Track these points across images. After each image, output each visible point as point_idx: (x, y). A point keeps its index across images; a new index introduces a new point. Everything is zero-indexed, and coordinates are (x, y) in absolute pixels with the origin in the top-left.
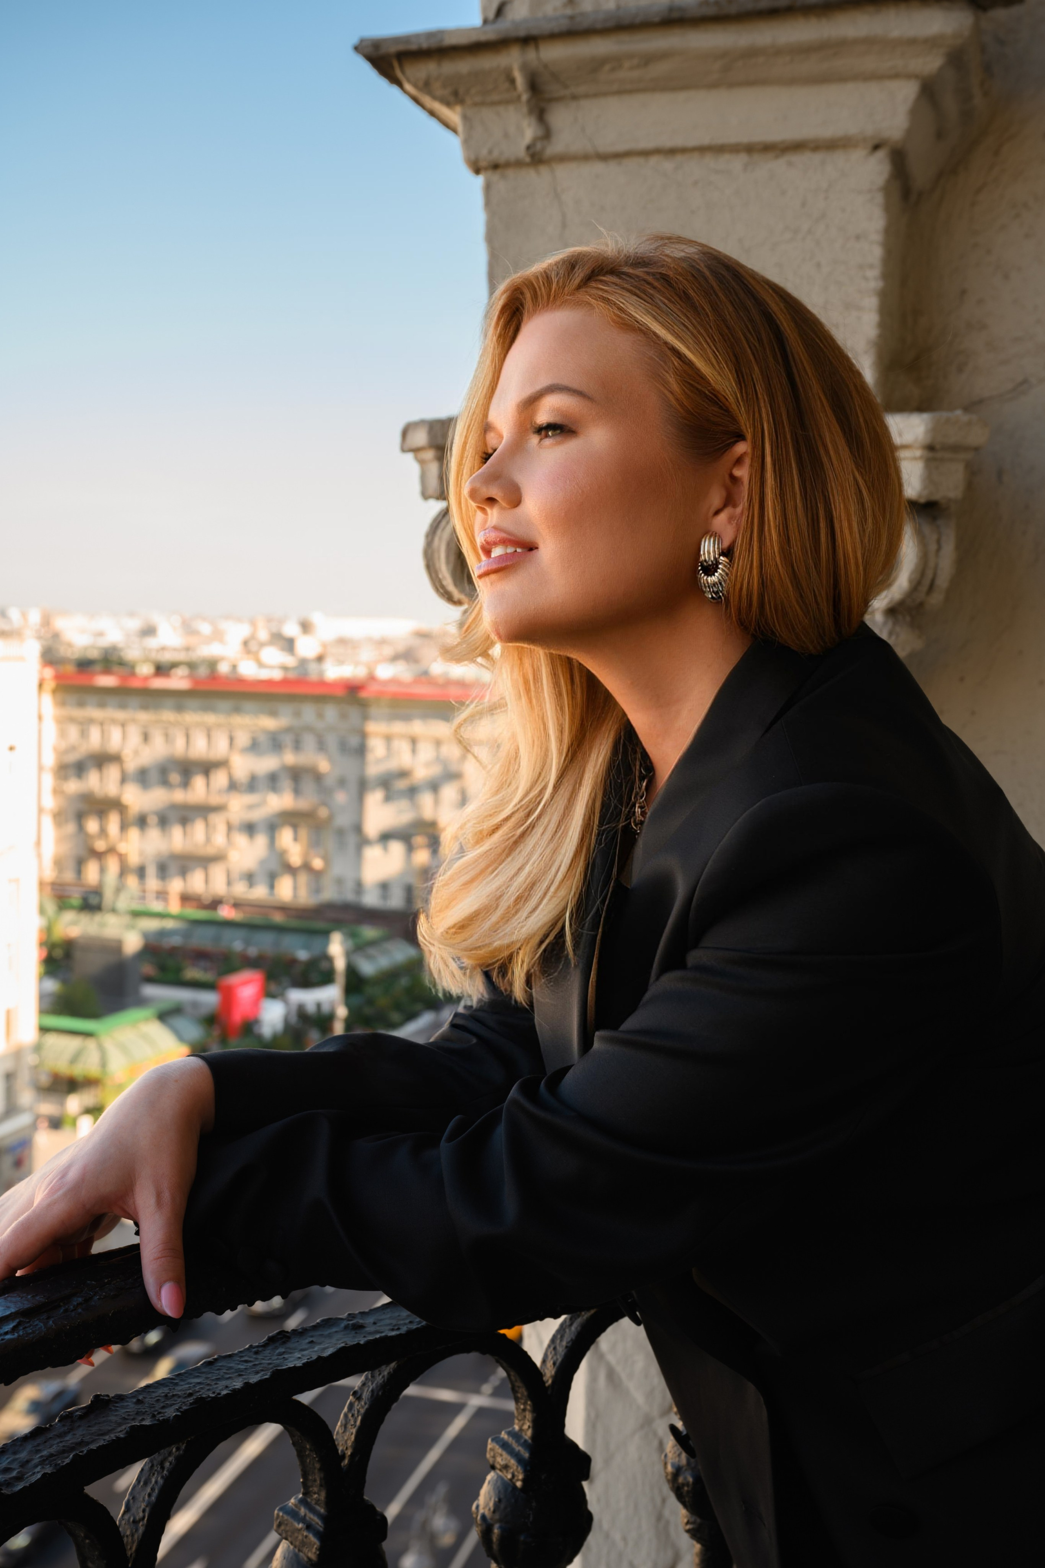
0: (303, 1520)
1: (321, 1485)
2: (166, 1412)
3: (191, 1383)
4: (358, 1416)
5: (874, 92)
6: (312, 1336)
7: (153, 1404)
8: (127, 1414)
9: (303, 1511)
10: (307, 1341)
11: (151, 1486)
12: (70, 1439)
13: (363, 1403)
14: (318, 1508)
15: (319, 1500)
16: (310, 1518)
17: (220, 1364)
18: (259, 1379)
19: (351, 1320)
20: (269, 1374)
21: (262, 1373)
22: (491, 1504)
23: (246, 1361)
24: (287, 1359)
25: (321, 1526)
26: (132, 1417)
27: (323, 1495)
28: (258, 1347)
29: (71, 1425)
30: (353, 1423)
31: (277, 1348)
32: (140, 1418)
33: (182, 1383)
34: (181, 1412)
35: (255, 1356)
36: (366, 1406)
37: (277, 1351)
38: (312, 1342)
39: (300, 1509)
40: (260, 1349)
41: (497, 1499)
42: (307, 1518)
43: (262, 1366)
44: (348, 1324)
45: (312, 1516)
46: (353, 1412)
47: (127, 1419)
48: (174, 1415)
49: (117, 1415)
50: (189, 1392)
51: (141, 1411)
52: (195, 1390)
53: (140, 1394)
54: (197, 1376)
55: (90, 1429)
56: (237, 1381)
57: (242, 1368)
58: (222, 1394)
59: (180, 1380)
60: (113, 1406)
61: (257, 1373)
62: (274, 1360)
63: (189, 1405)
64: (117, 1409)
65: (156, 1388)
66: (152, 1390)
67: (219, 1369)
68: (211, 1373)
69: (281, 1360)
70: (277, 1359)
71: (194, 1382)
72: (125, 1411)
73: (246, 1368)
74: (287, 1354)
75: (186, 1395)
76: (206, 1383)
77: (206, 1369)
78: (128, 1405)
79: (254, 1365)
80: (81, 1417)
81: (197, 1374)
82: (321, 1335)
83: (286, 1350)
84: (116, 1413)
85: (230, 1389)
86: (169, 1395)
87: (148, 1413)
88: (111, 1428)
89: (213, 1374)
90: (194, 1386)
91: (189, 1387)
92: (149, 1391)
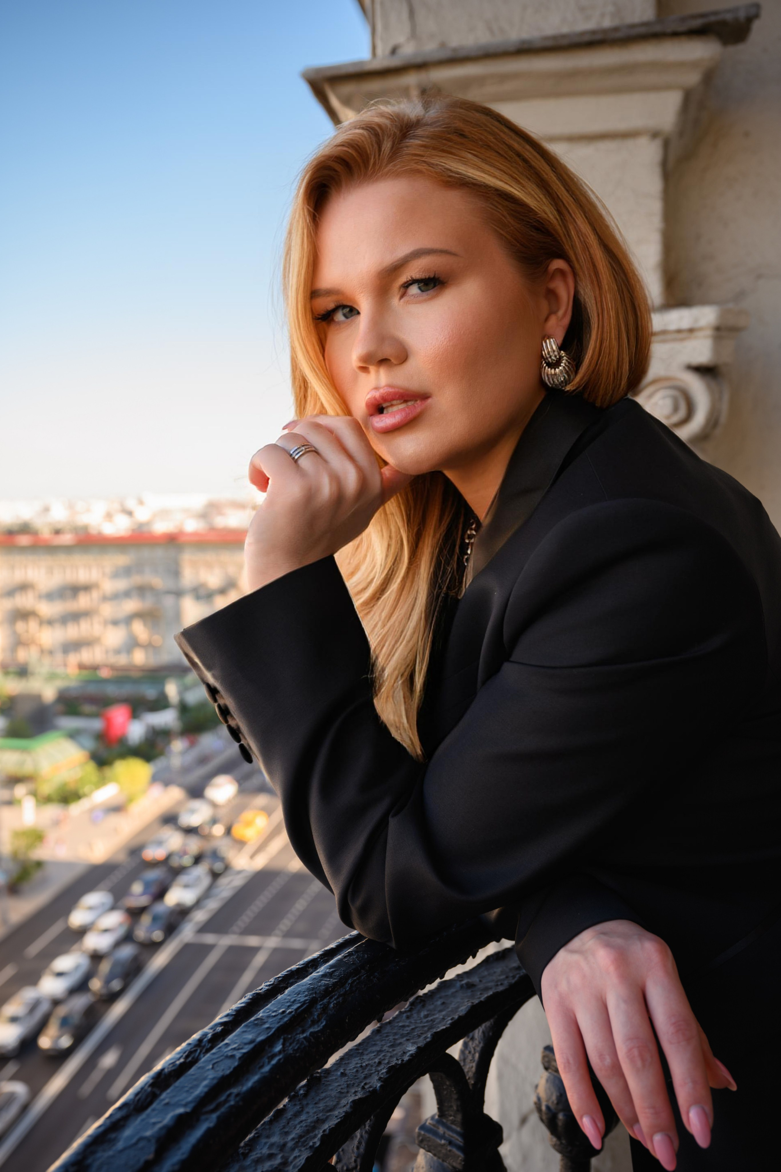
0: (443, 1137)
1: (458, 1110)
2: (370, 1083)
3: (373, 1052)
4: (475, 1053)
5: (653, 98)
6: (441, 998)
7: (355, 1076)
9: (441, 1130)
10: (439, 1003)
11: (357, 1140)
12: (308, 1117)
13: (477, 1042)
14: (454, 1127)
15: (455, 1121)
16: (449, 1135)
17: (386, 1031)
18: (425, 1042)
19: (462, 981)
20: (429, 1036)
21: (424, 1036)
22: (554, 1098)
23: (403, 1026)
24: (434, 1021)
25: (461, 1142)
26: (345, 1090)
27: (459, 1117)
28: (405, 1012)
29: (300, 1104)
30: (471, 1059)
31: (419, 1012)
32: (353, 1091)
33: (366, 1052)
34: (382, 1081)
35: (408, 1021)
36: (481, 1045)
37: (422, 1014)
38: (443, 1003)
39: (438, 1128)
40: (409, 1014)
41: (558, 1094)
42: (446, 1135)
43: (418, 1029)
44: (462, 984)
45: (451, 1133)
46: (469, 1049)
47: (343, 1093)
48: (379, 1085)
49: (332, 1090)
50: (377, 1060)
51: (350, 1084)
52: (380, 1058)
53: (340, 1067)
54: (375, 1045)
55: (317, 1105)
56: (408, 1045)
57: (405, 1033)
58: (405, 1060)
59: (363, 1049)
60: (325, 1081)
61: (419, 1036)
62: (425, 1023)
63: (385, 1073)
64: (328, 1083)
65: (348, 1060)
66: (347, 1062)
67: (387, 1036)
68: (383, 1040)
69: (431, 1023)
70: (427, 1022)
71: (376, 1051)
72: (337, 1084)
73: (408, 1033)
74: (431, 1016)
75: (376, 1064)
76: (386, 1051)
77: (378, 1037)
78: (336, 1079)
79: (413, 1029)
80: (305, 1095)
81: (374, 1043)
82: (447, 996)
83: (428, 1013)
84: (330, 1088)
85: (408, 1054)
86: (363, 1065)
87: (356, 1085)
88: (335, 1103)
89: (386, 1041)
90: (377, 1054)
91: (374, 1055)
92: (345, 1063)
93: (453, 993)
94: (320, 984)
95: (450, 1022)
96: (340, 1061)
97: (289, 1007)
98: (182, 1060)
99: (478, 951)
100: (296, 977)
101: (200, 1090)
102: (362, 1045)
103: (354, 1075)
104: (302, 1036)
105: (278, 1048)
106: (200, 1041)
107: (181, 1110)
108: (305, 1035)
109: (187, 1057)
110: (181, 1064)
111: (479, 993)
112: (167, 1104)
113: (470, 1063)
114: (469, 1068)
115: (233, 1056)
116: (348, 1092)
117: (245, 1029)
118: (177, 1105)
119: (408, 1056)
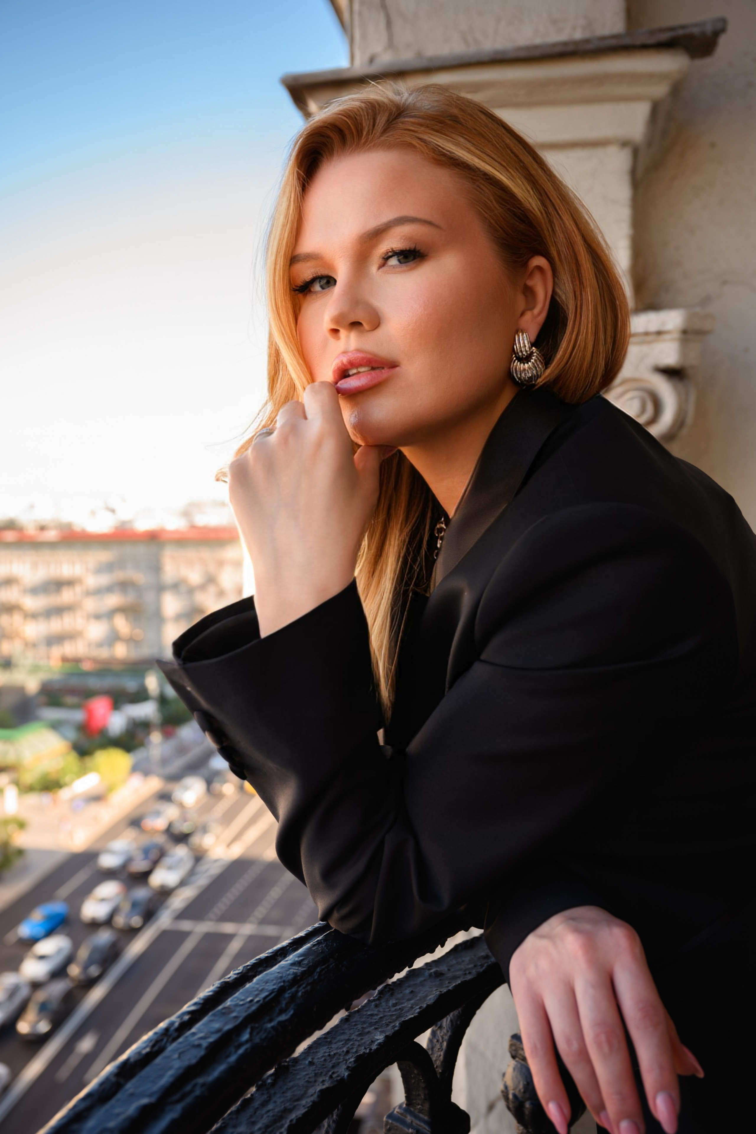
0: (410, 1126)
1: (425, 1099)
2: (337, 1072)
3: (342, 1041)
4: (443, 1042)
5: (622, 109)
6: (409, 986)
7: (323, 1065)
8: (308, 1076)
9: (409, 1119)
10: (408, 991)
11: (325, 1129)
12: (274, 1107)
13: (445, 1031)
14: (421, 1115)
15: (422, 1110)
16: (417, 1124)
17: (354, 1020)
18: (393, 1031)
19: (431, 969)
20: (397, 1024)
21: (392, 1025)
22: (521, 1086)
23: (372, 1015)
24: (403, 1010)
25: (428, 1131)
26: (313, 1079)
27: (427, 1106)
28: (374, 1000)
30: (439, 1047)
31: (387, 1001)
32: (321, 1080)
33: (334, 1041)
34: (350, 1071)
35: (377, 1010)
36: (449, 1034)
37: (391, 1003)
38: (412, 992)
39: (406, 1117)
40: (377, 1002)
41: (525, 1083)
42: (414, 1124)
43: (386, 1018)
44: (431, 973)
45: (418, 1122)
46: (437, 1038)
47: (311, 1082)
48: (346, 1074)
49: (300, 1079)
50: (345, 1049)
51: (318, 1073)
52: (349, 1047)
53: (308, 1055)
54: (343, 1033)
55: (285, 1095)
56: (376, 1034)
57: (373, 1022)
58: (373, 1048)
59: (332, 1038)
60: (293, 1070)
61: (387, 1025)
62: (393, 1012)
63: (353, 1063)
64: (296, 1072)
65: (317, 1049)
66: (315, 1051)
67: (355, 1025)
68: (352, 1029)
69: (399, 1011)
70: (396, 1010)
71: (344, 1040)
72: (305, 1073)
73: (376, 1022)
74: (400, 1005)
75: (344, 1053)
76: (354, 1040)
77: (346, 1026)
78: (304, 1068)
79: (381, 1018)
80: (273, 1084)
81: (342, 1031)
82: (416, 984)
83: (397, 1001)
84: (298, 1077)
85: (376, 1043)
86: (331, 1054)
87: (324, 1074)
88: (302, 1092)
89: (354, 1030)
90: (345, 1043)
91: (343, 1044)
92: (313, 1052)
93: (421, 982)
94: (288, 972)
95: (418, 1010)
96: (309, 1050)
97: (257, 995)
98: (148, 1050)
99: (447, 940)
100: (265, 965)
101: (165, 1080)
102: (331, 1034)
103: (322, 1064)
104: (269, 1025)
105: (246, 1036)
106: (167, 1030)
107: (145, 1101)
108: (272, 1024)
109: (153, 1046)
110: (148, 1054)
111: (447, 982)
112: (132, 1095)
113: (438, 1051)
114: (437, 1057)
115: (199, 1046)
116: (315, 1081)
117: (212, 1018)
118: (142, 1095)
119: (376, 1045)
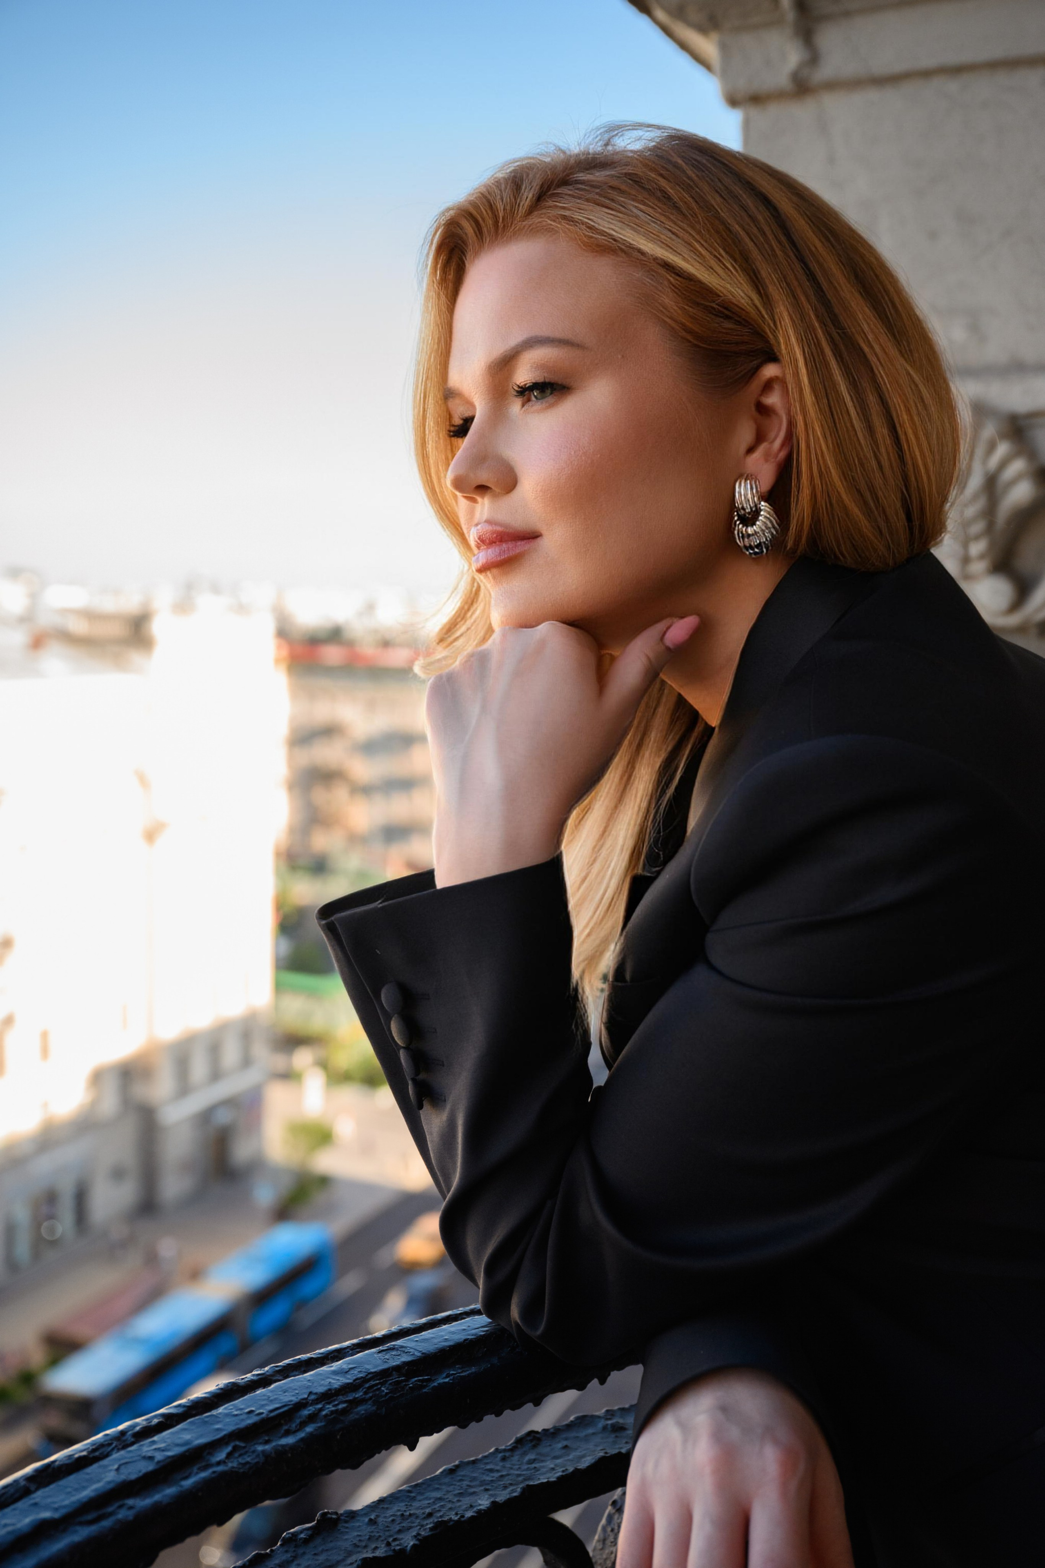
2: (402, 1539)
3: (430, 1499)
6: (566, 1439)
7: (387, 1527)
8: (358, 1539)
10: (560, 1445)
17: (462, 1473)
18: (508, 1497)
19: (610, 1419)
20: (519, 1490)
21: (511, 1488)
23: (491, 1470)
24: (538, 1470)
26: (364, 1544)
28: (505, 1450)
29: (294, 1551)
31: (525, 1454)
32: (373, 1546)
33: (419, 1498)
34: (418, 1540)
35: (501, 1464)
37: (527, 1458)
38: (566, 1447)
40: (507, 1454)
43: (510, 1477)
44: (607, 1425)
47: (358, 1546)
48: (412, 1543)
49: (346, 1539)
50: (428, 1511)
51: (375, 1536)
52: (435, 1508)
53: (373, 1511)
54: (438, 1489)
55: (316, 1557)
56: (482, 1498)
57: (488, 1480)
58: (466, 1516)
59: (418, 1493)
60: (343, 1526)
61: (505, 1487)
62: (524, 1470)
63: (428, 1530)
64: (347, 1530)
65: (390, 1504)
66: (386, 1506)
67: (461, 1480)
68: (452, 1485)
69: (533, 1471)
70: (528, 1469)
71: (434, 1498)
72: (356, 1534)
73: (492, 1480)
74: (538, 1463)
75: (424, 1516)
76: (448, 1500)
77: (447, 1480)
78: (359, 1526)
79: (502, 1476)
80: (306, 1541)
81: (437, 1486)
82: (578, 1437)
83: (537, 1457)
84: (346, 1537)
85: (475, 1509)
86: (405, 1514)
87: (381, 1539)
88: (340, 1558)
89: (455, 1487)
90: (434, 1502)
91: (429, 1504)
92: (383, 1508)
93: (586, 1436)
94: (323, 1382)
95: (560, 1474)
96: (378, 1503)
97: (263, 1406)
98: (84, 1453)
100: (303, 1369)
101: (87, 1493)
102: (420, 1487)
103: (386, 1525)
105: (221, 1455)
106: (123, 1433)
107: (46, 1515)
109: (94, 1450)
110: (80, 1458)
111: (624, 1441)
112: (36, 1504)
115: (151, 1458)
116: (366, 1547)
117: (186, 1427)
118: (46, 1508)
119: (474, 1512)
